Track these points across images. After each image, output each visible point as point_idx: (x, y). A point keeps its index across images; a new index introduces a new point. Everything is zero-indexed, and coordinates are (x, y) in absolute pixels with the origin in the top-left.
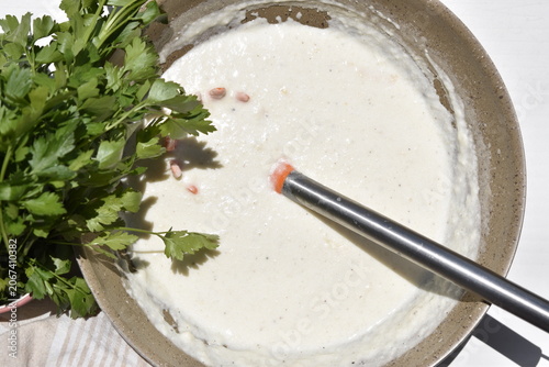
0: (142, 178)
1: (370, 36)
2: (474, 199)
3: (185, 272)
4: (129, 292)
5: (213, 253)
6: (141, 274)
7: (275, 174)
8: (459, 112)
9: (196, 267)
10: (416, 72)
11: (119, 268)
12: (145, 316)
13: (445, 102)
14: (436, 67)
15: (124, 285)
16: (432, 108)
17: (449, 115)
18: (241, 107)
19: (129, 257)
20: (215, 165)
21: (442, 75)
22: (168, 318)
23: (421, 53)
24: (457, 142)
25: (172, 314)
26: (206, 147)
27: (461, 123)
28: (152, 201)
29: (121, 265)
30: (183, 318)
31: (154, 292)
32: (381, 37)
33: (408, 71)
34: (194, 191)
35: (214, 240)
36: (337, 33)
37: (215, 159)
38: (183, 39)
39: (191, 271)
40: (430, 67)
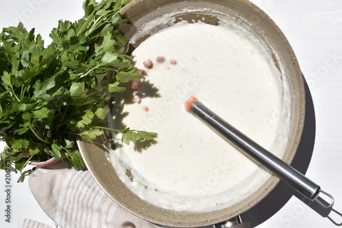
0: (122, 102)
1: (239, 30)
2: (288, 119)
3: (140, 151)
4: (108, 159)
5: (154, 142)
6: (118, 150)
7: (188, 102)
8: (283, 72)
9: (146, 149)
10: (264, 50)
11: (105, 147)
12: (115, 172)
13: (277, 66)
14: (271, 46)
15: (106, 155)
16: (272, 69)
17: (279, 73)
18: (172, 67)
19: (113, 141)
20: (158, 96)
21: (274, 52)
22: (129, 173)
23: (263, 39)
24: (283, 88)
25: (132, 172)
26: (154, 86)
27: (284, 78)
28: (126, 114)
29: (106, 145)
30: (137, 174)
31: (123, 159)
32: (245, 30)
33: (260, 49)
34: (147, 110)
35: (155, 135)
36: (224, 28)
37: (157, 93)
38: (143, 32)
39: (143, 150)
40: (269, 47)
